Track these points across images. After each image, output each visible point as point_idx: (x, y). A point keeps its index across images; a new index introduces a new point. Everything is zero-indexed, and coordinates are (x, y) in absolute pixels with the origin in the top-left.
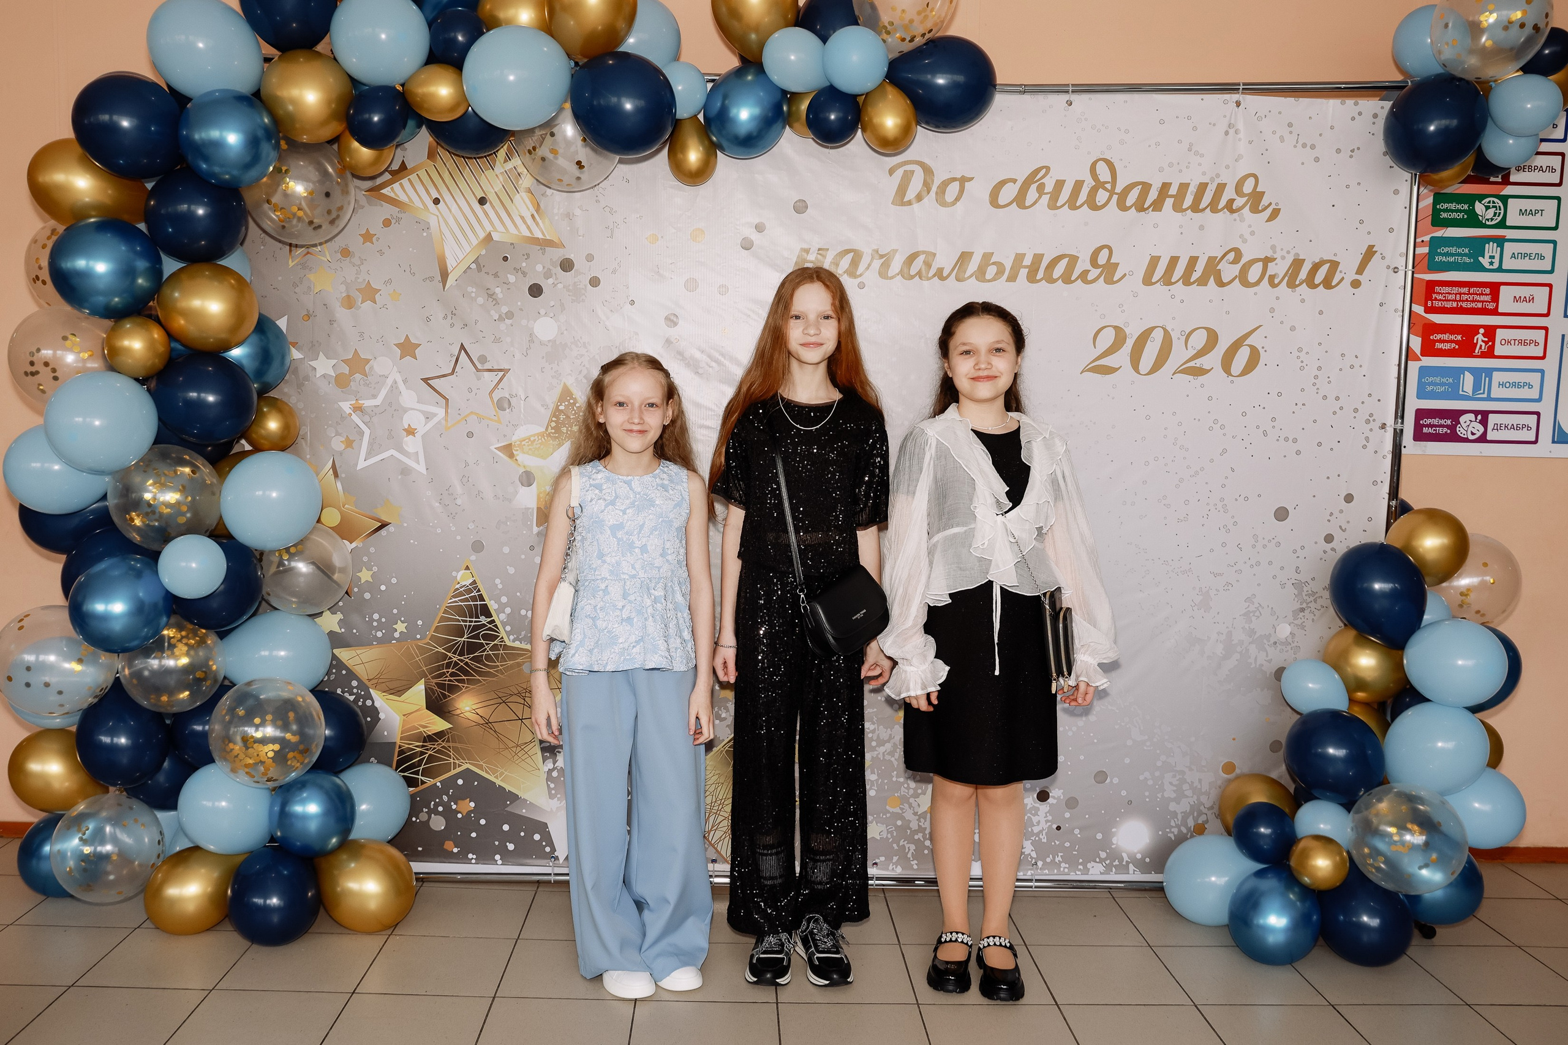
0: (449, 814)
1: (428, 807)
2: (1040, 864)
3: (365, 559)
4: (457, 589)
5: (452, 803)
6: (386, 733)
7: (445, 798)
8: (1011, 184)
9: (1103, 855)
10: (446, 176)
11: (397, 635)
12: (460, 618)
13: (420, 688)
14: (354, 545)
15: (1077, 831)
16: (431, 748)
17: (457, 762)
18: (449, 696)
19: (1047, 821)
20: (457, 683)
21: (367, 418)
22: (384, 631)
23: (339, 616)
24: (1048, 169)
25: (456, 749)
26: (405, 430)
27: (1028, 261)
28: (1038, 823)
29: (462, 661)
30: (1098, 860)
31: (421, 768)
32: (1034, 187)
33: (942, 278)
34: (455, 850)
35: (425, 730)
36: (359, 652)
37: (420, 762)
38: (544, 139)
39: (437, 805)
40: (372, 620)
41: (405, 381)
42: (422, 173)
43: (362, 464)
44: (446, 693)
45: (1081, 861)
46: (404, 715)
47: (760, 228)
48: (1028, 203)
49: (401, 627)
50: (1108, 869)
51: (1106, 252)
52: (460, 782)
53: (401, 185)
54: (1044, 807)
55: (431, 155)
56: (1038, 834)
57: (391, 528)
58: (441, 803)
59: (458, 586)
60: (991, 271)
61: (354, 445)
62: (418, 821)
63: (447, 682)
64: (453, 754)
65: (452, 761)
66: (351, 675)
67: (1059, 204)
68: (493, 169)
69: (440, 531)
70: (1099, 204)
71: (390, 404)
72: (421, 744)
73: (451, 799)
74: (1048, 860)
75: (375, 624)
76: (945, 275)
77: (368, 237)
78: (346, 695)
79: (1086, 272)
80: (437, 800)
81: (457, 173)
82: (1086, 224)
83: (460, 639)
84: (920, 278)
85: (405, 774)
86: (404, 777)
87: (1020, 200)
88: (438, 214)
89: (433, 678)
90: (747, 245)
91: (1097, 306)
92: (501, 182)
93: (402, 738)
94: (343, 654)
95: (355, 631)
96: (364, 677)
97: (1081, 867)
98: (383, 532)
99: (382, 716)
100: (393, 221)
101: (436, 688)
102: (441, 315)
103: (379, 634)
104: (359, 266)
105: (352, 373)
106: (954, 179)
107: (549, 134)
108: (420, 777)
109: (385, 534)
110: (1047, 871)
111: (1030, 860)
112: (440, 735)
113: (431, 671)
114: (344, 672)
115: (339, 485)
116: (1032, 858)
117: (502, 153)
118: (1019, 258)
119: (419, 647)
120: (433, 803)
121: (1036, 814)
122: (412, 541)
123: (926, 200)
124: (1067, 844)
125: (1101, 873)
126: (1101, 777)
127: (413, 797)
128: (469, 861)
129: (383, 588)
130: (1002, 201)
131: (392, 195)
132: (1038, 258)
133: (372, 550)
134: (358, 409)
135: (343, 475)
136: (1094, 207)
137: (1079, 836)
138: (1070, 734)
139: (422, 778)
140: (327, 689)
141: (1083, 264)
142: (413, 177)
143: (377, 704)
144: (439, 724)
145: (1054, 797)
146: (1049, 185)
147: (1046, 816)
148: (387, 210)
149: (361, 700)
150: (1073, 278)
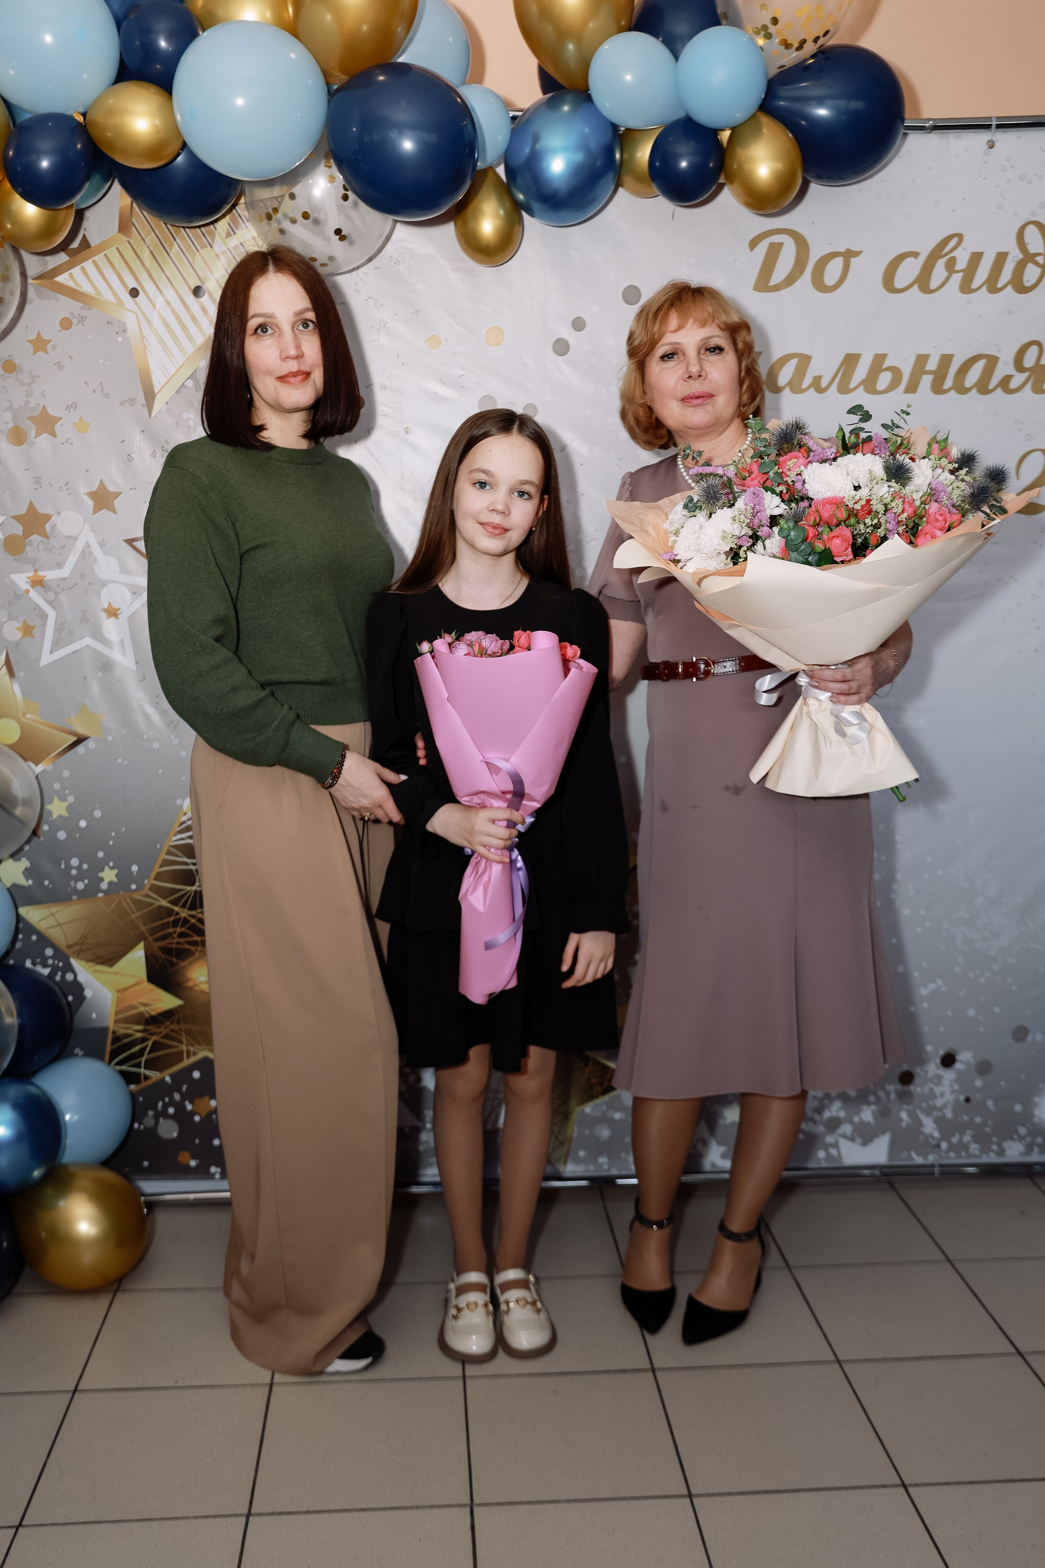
0: (182, 1117)
1: (154, 1108)
2: (944, 1145)
3: (57, 786)
4: (184, 823)
5: (187, 1103)
6: (94, 1016)
7: (177, 1096)
8: (910, 260)
9: (1022, 1131)
10: (146, 255)
11: (104, 886)
12: (189, 861)
13: (138, 954)
14: (39, 769)
15: (990, 1103)
16: (155, 1033)
17: (191, 1049)
18: (178, 964)
19: (953, 1092)
20: (187, 946)
21: (51, 596)
22: (86, 881)
23: (24, 863)
24: (960, 237)
25: (190, 1033)
26: (106, 611)
27: (932, 364)
28: (942, 1094)
29: (193, 917)
30: (1015, 1137)
31: (143, 1059)
32: (941, 263)
33: (821, 390)
34: (193, 1163)
35: (147, 1009)
36: (53, 910)
37: (141, 1053)
38: (280, 203)
39: (166, 1106)
40: (69, 867)
41: (102, 544)
42: (112, 252)
43: (46, 658)
44: (174, 960)
45: (994, 1139)
46: (118, 991)
47: (578, 325)
48: (933, 285)
49: (109, 875)
50: (1029, 1149)
51: (1034, 350)
52: (196, 1075)
53: (83, 270)
54: (949, 1075)
55: (124, 226)
56: (941, 1109)
57: (90, 744)
58: (172, 1103)
59: (184, 818)
60: (884, 380)
61: (36, 632)
62: (142, 1127)
63: (174, 946)
64: (186, 1038)
65: (184, 1048)
66: (45, 941)
67: (974, 285)
68: (212, 247)
69: (158, 745)
70: (1027, 284)
71: (82, 576)
72: (141, 1027)
73: (184, 1097)
74: (955, 1140)
75: (74, 872)
76: (824, 384)
77: (40, 344)
78: (39, 969)
79: (1007, 378)
80: (167, 1099)
81: (160, 253)
82: (1010, 312)
83: (188, 888)
84: (793, 391)
85: (124, 1068)
86: (123, 1073)
87: (923, 282)
88: (136, 310)
89: (156, 940)
90: (561, 348)
91: (1021, 423)
92: (223, 265)
93: (116, 1022)
94: (32, 914)
95: (46, 883)
96: (61, 942)
97: (995, 1147)
98: (80, 749)
99: (88, 993)
100: (74, 321)
101: (160, 954)
102: (147, 453)
103: (80, 886)
104: (29, 384)
105: (27, 534)
106: (835, 255)
107: (287, 197)
108: (142, 1071)
109: (83, 751)
110: (952, 1154)
111: (930, 1140)
112: (168, 1014)
113: (153, 931)
114: (34, 938)
115: (16, 688)
116: (933, 1138)
117: (222, 225)
118: (922, 360)
119: (135, 901)
120: (160, 1104)
121: (939, 1083)
122: (120, 760)
123: (798, 283)
124: (978, 1120)
125: (1021, 1154)
126: (1020, 1034)
127: (133, 1096)
128: (212, 1177)
129: (83, 824)
130: (899, 283)
131: (71, 284)
132: (946, 360)
133: (66, 774)
134: (38, 583)
135: (22, 674)
136: (1021, 289)
137: (992, 1107)
138: (983, 980)
139: (147, 1072)
140: (11, 962)
141: (1005, 367)
142: (99, 258)
143: (81, 978)
144: (167, 1001)
145: (962, 1062)
146: (962, 259)
147: (951, 1085)
148: (66, 306)
149: (60, 973)
150: (991, 387)
